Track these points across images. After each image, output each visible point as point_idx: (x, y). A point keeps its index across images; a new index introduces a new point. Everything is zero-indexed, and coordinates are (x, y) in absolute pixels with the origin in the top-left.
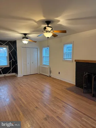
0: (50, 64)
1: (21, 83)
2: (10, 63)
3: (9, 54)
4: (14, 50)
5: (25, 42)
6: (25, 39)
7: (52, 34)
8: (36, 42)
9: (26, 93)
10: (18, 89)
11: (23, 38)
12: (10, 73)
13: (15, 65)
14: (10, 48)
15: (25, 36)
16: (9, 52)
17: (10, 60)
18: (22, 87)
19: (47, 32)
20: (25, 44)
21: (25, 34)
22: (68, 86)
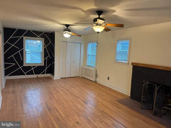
1: (58, 87)
2: (45, 61)
3: (45, 49)
4: (51, 44)
5: (67, 35)
6: (66, 32)
7: (104, 28)
8: (80, 36)
9: (64, 102)
10: (54, 96)
11: (65, 30)
12: (44, 73)
13: (51, 64)
14: (46, 42)
15: (66, 28)
16: (45, 46)
17: (45, 57)
18: (59, 93)
19: (97, 25)
20: (67, 38)
21: (67, 26)
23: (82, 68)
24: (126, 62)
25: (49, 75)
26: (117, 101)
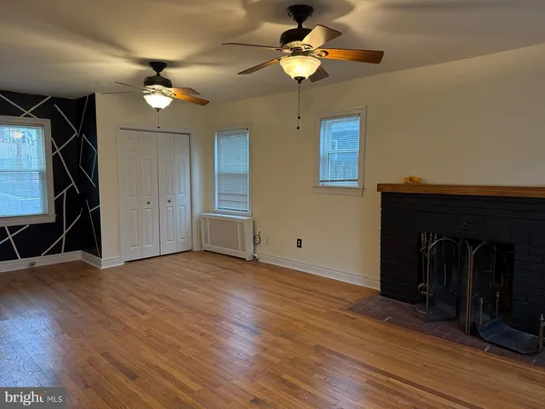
0: (251, 207)
1: (132, 295)
2: (58, 204)
3: (56, 158)
4: (78, 140)
5: (158, 99)
6: (157, 87)
7: (317, 63)
8: (204, 103)
9: (177, 342)
10: (128, 323)
11: (150, 81)
12: (57, 250)
14: (58, 134)
15: (155, 73)
16: (54, 150)
17: (57, 189)
18: (144, 313)
19: (296, 52)
20: (158, 109)
21: (159, 65)
22: (351, 298)
23: (199, 222)
24: (355, 184)
25: (77, 255)
26: (350, 309)
